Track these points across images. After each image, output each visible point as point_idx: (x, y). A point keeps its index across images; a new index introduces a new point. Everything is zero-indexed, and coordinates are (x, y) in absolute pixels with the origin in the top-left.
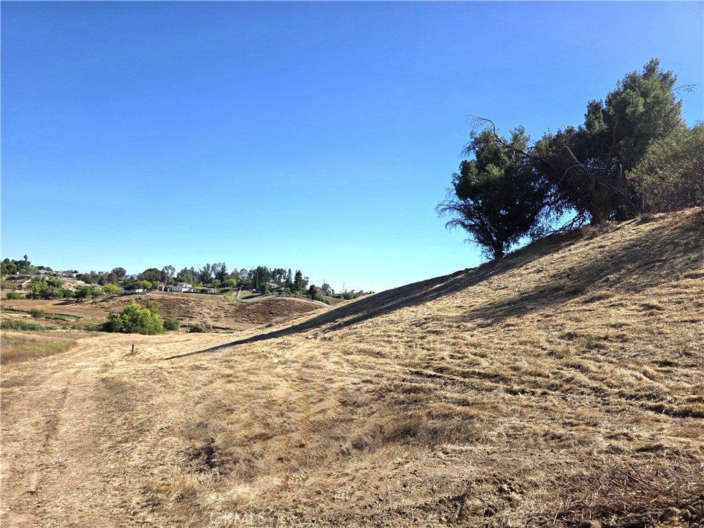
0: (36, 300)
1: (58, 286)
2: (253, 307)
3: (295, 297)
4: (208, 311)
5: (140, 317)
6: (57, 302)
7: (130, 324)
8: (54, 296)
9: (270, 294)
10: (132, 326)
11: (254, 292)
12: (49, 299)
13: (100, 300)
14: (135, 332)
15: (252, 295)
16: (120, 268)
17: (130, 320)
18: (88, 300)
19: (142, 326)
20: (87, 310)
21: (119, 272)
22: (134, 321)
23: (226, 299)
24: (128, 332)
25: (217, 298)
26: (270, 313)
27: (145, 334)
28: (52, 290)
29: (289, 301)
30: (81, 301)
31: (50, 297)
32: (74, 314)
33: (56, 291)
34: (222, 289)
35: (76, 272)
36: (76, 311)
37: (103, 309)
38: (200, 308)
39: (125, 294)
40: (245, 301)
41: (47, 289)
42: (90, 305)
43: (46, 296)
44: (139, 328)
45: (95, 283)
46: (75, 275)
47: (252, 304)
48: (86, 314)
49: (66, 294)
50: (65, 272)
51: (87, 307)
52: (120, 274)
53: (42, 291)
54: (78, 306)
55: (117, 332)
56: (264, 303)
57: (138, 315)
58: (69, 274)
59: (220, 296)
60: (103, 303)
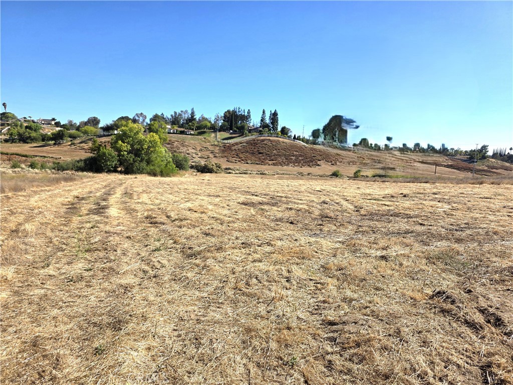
0: (14, 144)
1: (35, 130)
2: (239, 147)
3: (277, 137)
4: (194, 151)
5: (146, 146)
6: (35, 145)
7: (131, 157)
8: (33, 140)
9: (250, 134)
10: (134, 161)
11: (231, 134)
12: (27, 143)
13: (78, 142)
14: (140, 171)
15: (231, 136)
16: (94, 117)
17: (129, 152)
18: (67, 141)
19: (149, 162)
20: (65, 151)
21: (94, 121)
22: (136, 152)
23: (206, 141)
24: (128, 171)
25: (198, 139)
26: (260, 153)
27: (155, 175)
28: (29, 133)
29: (274, 141)
30: (59, 143)
31: (28, 141)
32: (51, 156)
33: (33, 134)
34: (199, 131)
35: (54, 119)
36: (54, 153)
37: (83, 150)
38: (186, 149)
39: (104, 136)
40: (226, 141)
41: (24, 133)
42: (69, 147)
43: (23, 139)
44: (144, 164)
45: (73, 129)
46: (53, 123)
47: (237, 144)
48: (65, 155)
49: (44, 138)
50: (43, 120)
51: (65, 149)
52: (95, 122)
53: (20, 135)
54: (56, 148)
55: (109, 171)
56: (248, 142)
57: (140, 142)
58: (48, 122)
59: (200, 137)
60: (82, 145)
